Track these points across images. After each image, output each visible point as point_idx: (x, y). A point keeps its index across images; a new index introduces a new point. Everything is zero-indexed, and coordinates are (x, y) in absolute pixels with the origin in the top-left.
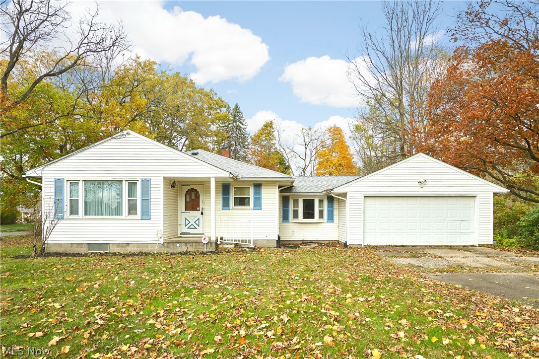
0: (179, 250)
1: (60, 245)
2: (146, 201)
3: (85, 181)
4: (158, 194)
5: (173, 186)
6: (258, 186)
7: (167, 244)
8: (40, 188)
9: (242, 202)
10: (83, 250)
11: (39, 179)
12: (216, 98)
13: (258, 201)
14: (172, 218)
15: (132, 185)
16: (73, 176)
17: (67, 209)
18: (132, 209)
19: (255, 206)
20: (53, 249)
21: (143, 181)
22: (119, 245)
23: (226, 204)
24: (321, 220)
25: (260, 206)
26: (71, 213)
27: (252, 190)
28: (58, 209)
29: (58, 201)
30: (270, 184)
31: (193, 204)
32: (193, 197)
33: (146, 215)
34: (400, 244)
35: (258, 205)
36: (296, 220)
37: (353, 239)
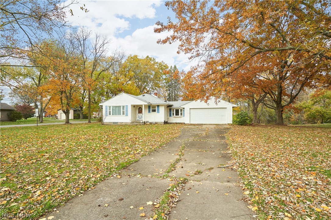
0: (135, 124)
1: (107, 123)
2: (127, 111)
3: (112, 106)
4: (130, 109)
5: (134, 107)
6: (158, 106)
7: (132, 122)
8: (102, 108)
9: (154, 111)
10: (112, 124)
11: (102, 106)
12: (164, 65)
13: (158, 110)
14: (134, 115)
15: (123, 107)
16: (110, 105)
17: (108, 114)
18: (123, 114)
19: (157, 112)
20: (105, 124)
21: (126, 106)
22: (120, 123)
23: (149, 112)
24: (181, 116)
25: (159, 112)
26: (109, 115)
27: (157, 107)
28: (106, 114)
29: (106, 111)
30: (162, 105)
31: (140, 111)
32: (141, 110)
33: (127, 115)
34: (201, 123)
35: (158, 112)
36: (173, 116)
37: (187, 122)
